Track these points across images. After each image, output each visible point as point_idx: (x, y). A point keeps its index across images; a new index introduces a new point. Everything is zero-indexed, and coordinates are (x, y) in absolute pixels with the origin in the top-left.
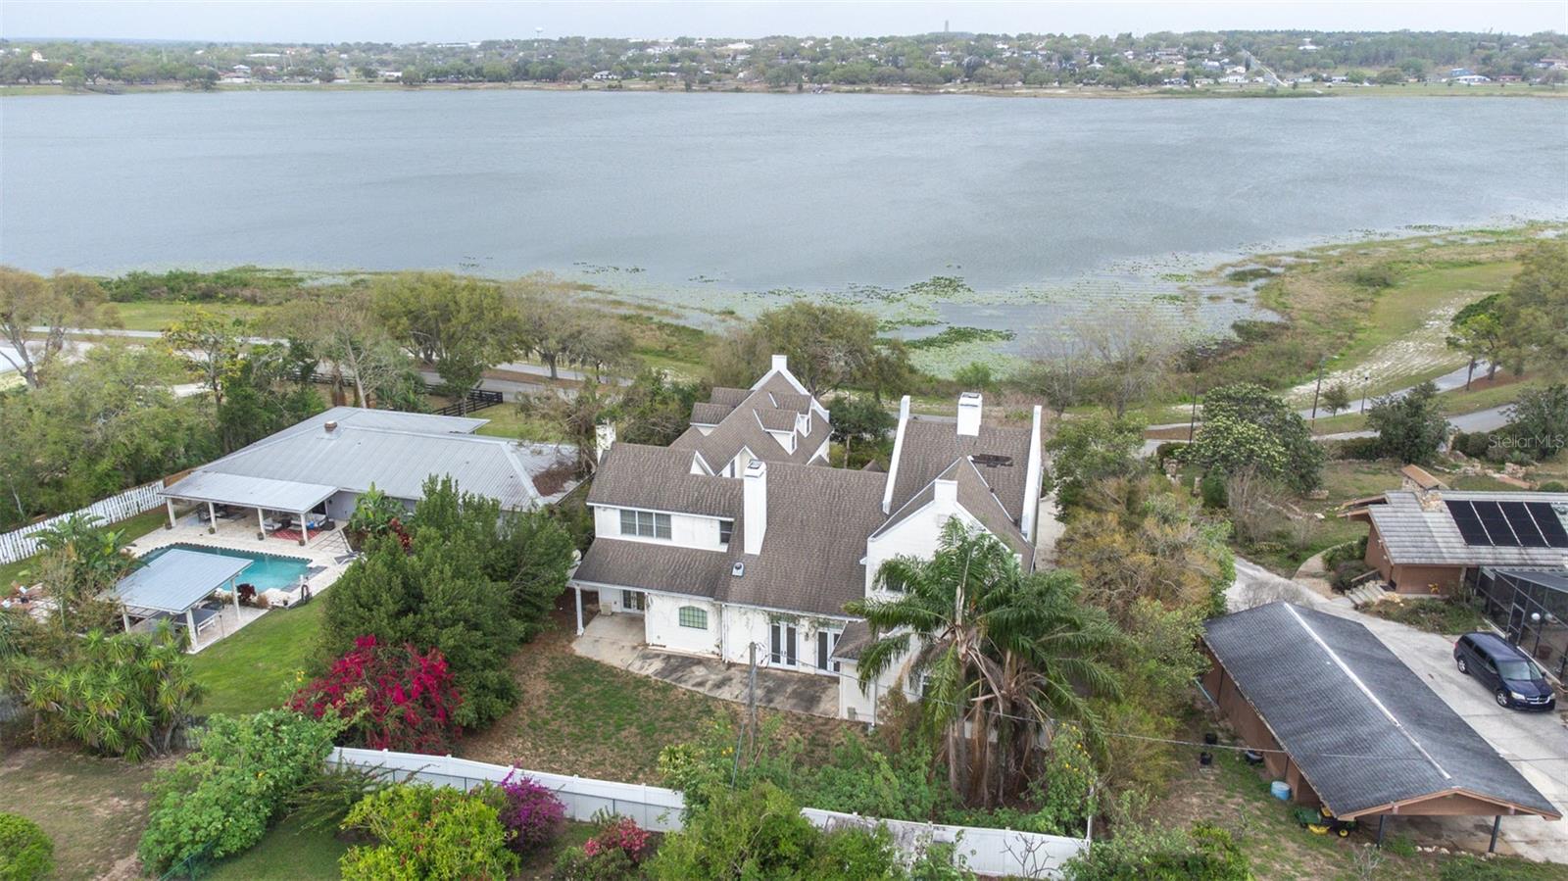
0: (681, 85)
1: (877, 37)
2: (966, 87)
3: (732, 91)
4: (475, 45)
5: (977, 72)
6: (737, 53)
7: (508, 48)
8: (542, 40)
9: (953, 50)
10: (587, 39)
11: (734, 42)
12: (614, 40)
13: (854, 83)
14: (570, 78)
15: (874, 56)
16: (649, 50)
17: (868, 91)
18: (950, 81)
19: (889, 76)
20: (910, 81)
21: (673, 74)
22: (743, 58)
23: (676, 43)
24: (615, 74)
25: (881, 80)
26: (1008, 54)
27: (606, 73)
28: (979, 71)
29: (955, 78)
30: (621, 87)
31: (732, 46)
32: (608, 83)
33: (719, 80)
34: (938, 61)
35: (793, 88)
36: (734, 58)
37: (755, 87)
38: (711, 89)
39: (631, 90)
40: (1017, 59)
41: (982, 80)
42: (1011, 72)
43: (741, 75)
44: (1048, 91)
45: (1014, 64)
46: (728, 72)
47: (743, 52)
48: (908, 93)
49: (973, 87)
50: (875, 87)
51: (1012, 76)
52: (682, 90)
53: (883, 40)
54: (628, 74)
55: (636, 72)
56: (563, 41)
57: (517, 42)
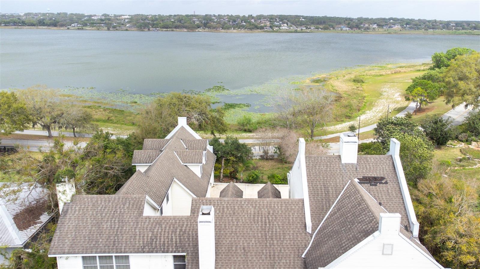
0: (106, 28)
1: (173, 15)
2: (204, 29)
3: (125, 30)
4: (22, 14)
5: (207, 25)
6: (125, 19)
7: (37, 15)
8: (50, 13)
9: (198, 19)
10: (68, 13)
11: (124, 15)
12: (79, 14)
13: (167, 28)
14: (62, 25)
15: (173, 20)
16: (93, 18)
17: (172, 31)
18: (199, 28)
19: (179, 26)
20: (186, 27)
21: (102, 25)
22: (127, 20)
23: (103, 15)
24: (80, 24)
25: (176, 27)
26: (216, 20)
27: (77, 24)
28: (208, 25)
29: (201, 27)
30: (83, 29)
31: (123, 17)
32: (77, 28)
33: (120, 27)
34: (194, 22)
35: (146, 30)
36: (124, 20)
37: (133, 29)
38: (117, 30)
39: (86, 30)
40: (219, 21)
41: (209, 28)
43: (128, 25)
44: (230, 31)
45: (219, 23)
46: (123, 24)
47: (127, 19)
48: (186, 31)
49: (207, 29)
50: (175, 30)
51: (219, 26)
52: (106, 30)
53: (175, 16)
54: (85, 25)
55: (88, 24)
56: (59, 14)
57: (40, 13)
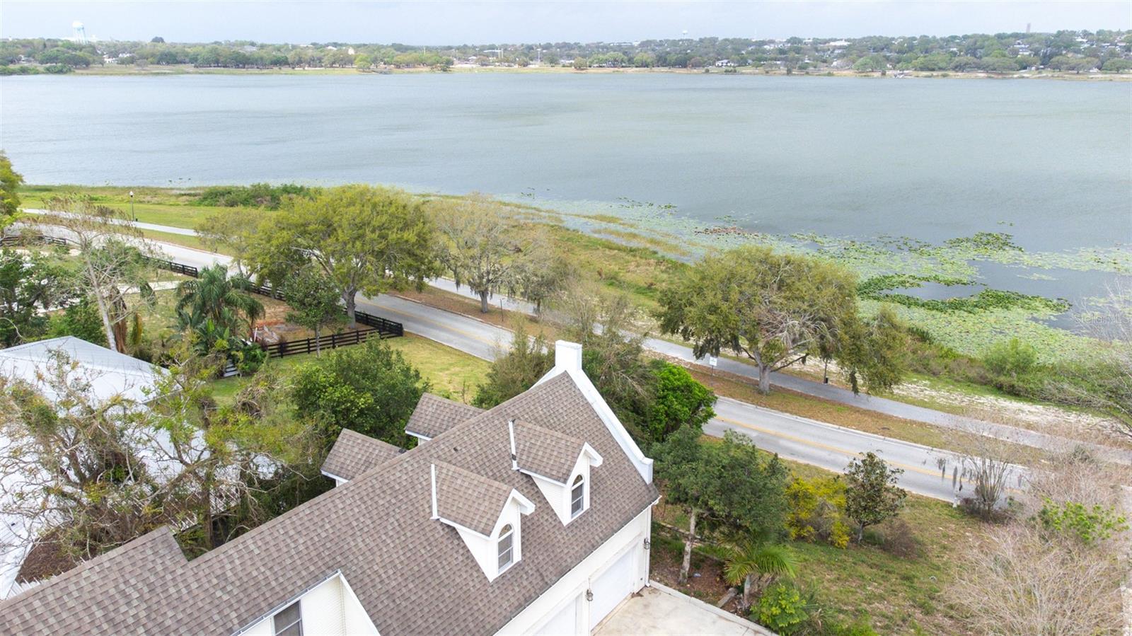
0: (783, 70)
1: (961, 35)
2: (1040, 73)
3: (825, 75)
4: (636, 44)
5: (1053, 60)
6: (835, 48)
7: (661, 45)
8: (686, 40)
9: (1030, 44)
10: (720, 39)
11: (835, 40)
12: (740, 39)
13: (933, 70)
14: (695, 66)
15: (955, 49)
16: (765, 47)
17: (944, 76)
18: (1025, 68)
19: (965, 64)
20: (985, 68)
21: (778, 62)
22: (840, 51)
23: (788, 41)
24: (733, 62)
25: (959, 68)
26: (1086, 45)
27: (726, 61)
28: (1055, 59)
29: (1030, 66)
30: (735, 71)
31: (832, 44)
32: (724, 68)
33: (815, 67)
34: (1016, 52)
35: (877, 74)
36: (832, 52)
37: (845, 72)
38: (807, 73)
39: (742, 74)
40: (1095, 50)
41: (1057, 67)
42: (1089, 59)
43: (835, 63)
44: (1124, 76)
45: (1092, 53)
46: (825, 61)
47: (840, 48)
48: (983, 78)
49: (1047, 73)
50: (951, 73)
51: (1088, 62)
52: (784, 74)
53: (965, 37)
54: (743, 62)
55: (750, 61)
56: (701, 41)
57: (667, 41)
